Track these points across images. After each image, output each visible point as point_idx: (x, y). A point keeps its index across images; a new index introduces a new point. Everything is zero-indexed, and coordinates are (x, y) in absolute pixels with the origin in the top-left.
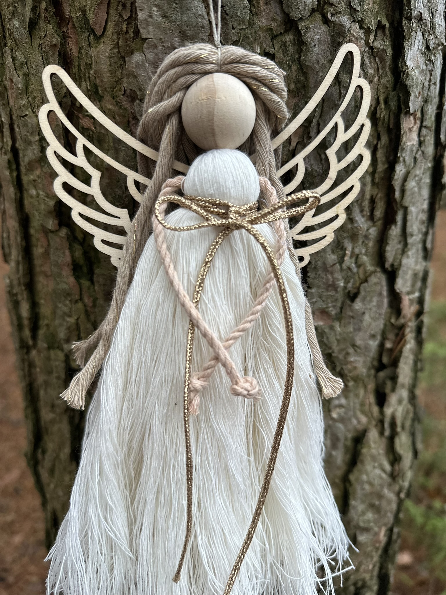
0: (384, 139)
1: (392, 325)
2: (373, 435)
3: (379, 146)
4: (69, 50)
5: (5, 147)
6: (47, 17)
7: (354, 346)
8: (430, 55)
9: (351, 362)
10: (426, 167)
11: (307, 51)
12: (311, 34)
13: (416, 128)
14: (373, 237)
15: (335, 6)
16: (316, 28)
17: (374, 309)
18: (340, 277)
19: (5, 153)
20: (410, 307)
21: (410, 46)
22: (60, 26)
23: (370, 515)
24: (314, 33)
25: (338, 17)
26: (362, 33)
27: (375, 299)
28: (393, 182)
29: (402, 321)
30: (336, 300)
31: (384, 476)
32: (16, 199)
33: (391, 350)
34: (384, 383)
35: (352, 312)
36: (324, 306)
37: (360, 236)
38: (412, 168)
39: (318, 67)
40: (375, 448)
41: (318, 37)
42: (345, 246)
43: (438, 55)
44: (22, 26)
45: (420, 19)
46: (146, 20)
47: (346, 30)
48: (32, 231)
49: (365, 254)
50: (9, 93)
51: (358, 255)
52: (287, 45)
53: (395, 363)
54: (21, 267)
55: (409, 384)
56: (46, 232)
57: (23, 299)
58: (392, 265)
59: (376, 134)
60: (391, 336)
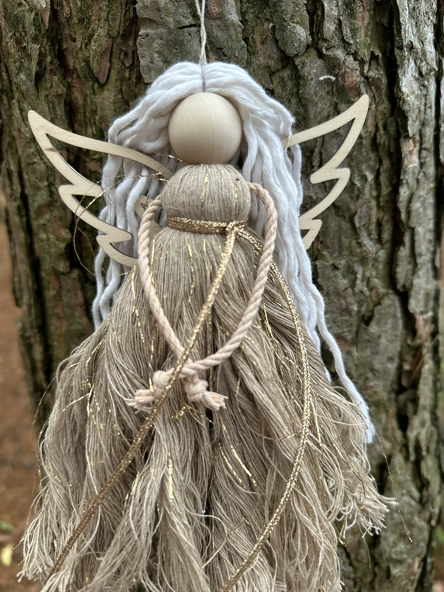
0: (386, 163)
1: (409, 346)
2: (398, 460)
3: (381, 170)
4: (74, 98)
5: (15, 193)
6: (52, 70)
7: (372, 370)
8: (423, 81)
9: (371, 387)
10: (429, 188)
11: (305, 85)
12: (307, 69)
13: (416, 150)
14: (382, 259)
15: (329, 41)
16: (312, 62)
17: (390, 331)
18: (353, 301)
19: (15, 200)
20: (425, 326)
21: (404, 73)
22: (64, 77)
23: (402, 546)
24: (310, 67)
25: (333, 52)
26: (356, 64)
27: (390, 321)
28: (398, 205)
29: (418, 341)
30: (351, 324)
31: (413, 503)
32: (26, 244)
33: (410, 372)
34: (405, 406)
35: (368, 335)
36: (340, 331)
37: (369, 259)
38: (416, 190)
39: (316, 99)
40: (401, 474)
41: (314, 71)
42: (356, 270)
43: (431, 80)
44: (28, 80)
45: (411, 47)
46: (148, 66)
47: (341, 63)
48: (43, 274)
49: (377, 277)
50: (18, 142)
51: (369, 278)
52: (285, 80)
53: (415, 385)
54: (33, 310)
55: (430, 405)
56: (57, 274)
57: (36, 342)
58: (404, 286)
59: (377, 159)
60: (409, 358)
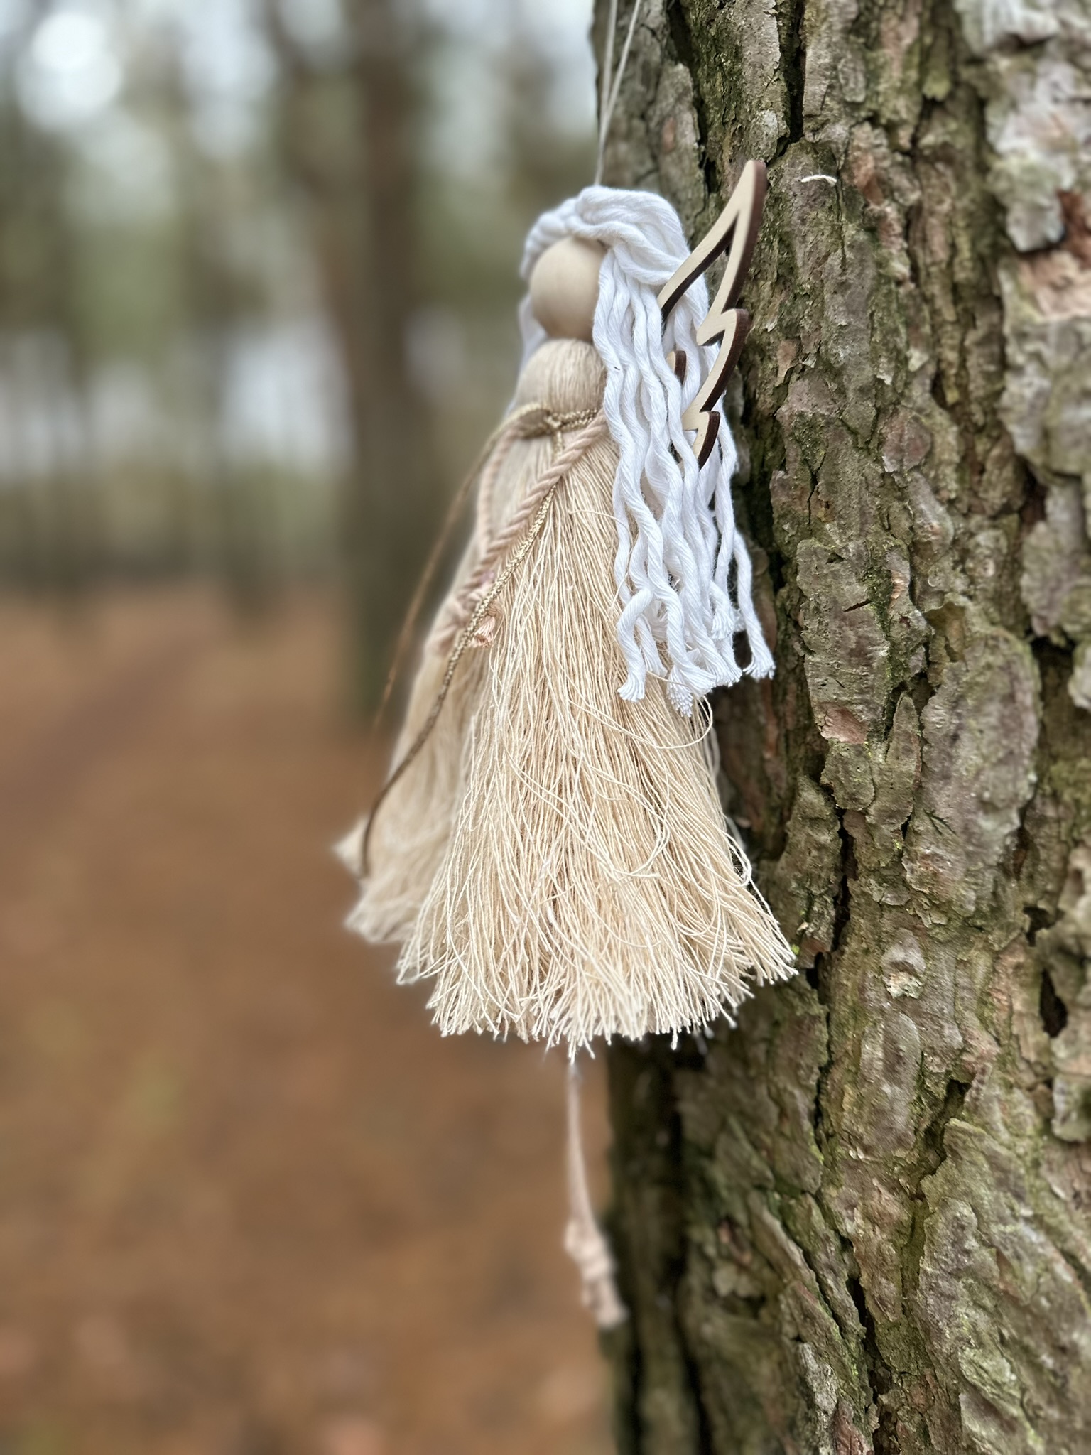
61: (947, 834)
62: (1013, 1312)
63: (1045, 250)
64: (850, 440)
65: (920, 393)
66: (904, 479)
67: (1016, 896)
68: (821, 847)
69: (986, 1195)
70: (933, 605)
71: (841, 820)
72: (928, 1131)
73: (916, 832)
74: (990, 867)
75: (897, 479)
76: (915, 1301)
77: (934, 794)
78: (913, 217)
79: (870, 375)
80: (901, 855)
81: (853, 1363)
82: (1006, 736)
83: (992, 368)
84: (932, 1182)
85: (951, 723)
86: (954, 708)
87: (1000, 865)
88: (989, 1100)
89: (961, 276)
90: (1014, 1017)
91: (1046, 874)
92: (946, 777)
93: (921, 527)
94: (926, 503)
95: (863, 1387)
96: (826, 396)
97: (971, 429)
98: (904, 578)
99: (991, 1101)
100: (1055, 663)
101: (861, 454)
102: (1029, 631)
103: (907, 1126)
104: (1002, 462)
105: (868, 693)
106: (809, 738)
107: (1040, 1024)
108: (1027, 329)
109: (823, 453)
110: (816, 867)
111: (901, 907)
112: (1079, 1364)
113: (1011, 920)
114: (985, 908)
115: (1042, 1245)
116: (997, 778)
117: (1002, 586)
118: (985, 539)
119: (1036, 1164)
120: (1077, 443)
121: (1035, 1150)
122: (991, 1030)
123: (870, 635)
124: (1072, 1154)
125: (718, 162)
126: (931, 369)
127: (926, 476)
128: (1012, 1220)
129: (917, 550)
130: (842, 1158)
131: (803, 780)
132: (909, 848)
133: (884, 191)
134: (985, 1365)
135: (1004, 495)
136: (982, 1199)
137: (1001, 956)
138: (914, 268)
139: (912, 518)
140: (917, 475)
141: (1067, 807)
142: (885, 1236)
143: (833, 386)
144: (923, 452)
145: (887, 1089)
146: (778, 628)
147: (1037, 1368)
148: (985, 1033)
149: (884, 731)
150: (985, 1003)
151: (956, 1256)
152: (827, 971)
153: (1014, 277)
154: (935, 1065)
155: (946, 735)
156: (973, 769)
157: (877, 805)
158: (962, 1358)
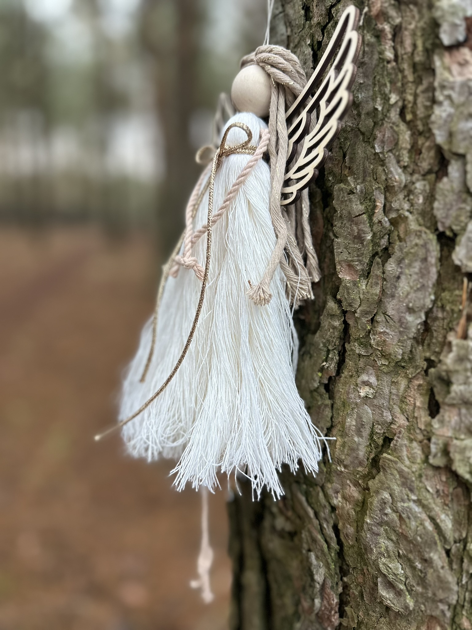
61: (391, 322)
62: (405, 543)
63: (456, 46)
64: (361, 137)
65: (394, 115)
66: (384, 156)
67: (421, 353)
68: (334, 328)
69: (396, 489)
70: (393, 215)
71: (345, 316)
72: (373, 459)
73: (377, 322)
74: (410, 338)
75: (381, 156)
76: (361, 535)
77: (387, 304)
78: (397, 31)
79: (372, 106)
80: (369, 332)
81: (332, 562)
82: (422, 277)
83: (428, 104)
84: (373, 482)
85: (397, 271)
86: (399, 264)
87: (414, 338)
88: (401, 446)
89: (417, 59)
90: (416, 409)
91: (436, 344)
92: (393, 296)
93: (390, 179)
94: (393, 167)
95: (336, 573)
96: (352, 117)
97: (417, 133)
98: (381, 203)
99: (402, 446)
100: (447, 245)
101: (366, 144)
102: (437, 229)
103: (364, 456)
104: (429, 149)
105: (361, 256)
106: (334, 279)
107: (428, 412)
108: (446, 84)
109: (349, 143)
110: (331, 337)
111: (368, 356)
112: (432, 567)
113: (418, 364)
114: (406, 358)
115: (420, 513)
116: (416, 297)
117: (425, 208)
118: (419, 185)
119: (420, 476)
120: (464, 139)
121: (421, 469)
122: (405, 414)
123: (364, 229)
124: (437, 473)
125: (311, 7)
126: (400, 104)
127: (394, 155)
128: (407, 501)
129: (388, 189)
130: (334, 470)
131: (329, 297)
132: (374, 329)
133: (384, 18)
134: (390, 566)
135: (430, 164)
136: (395, 491)
137: (412, 380)
138: (396, 56)
139: (386, 174)
140: (390, 154)
141: (448, 312)
142: (351, 506)
143: (355, 112)
144: (394, 143)
145: (356, 439)
146: (324, 226)
147: (414, 568)
148: (402, 415)
149: (367, 274)
150: (404, 402)
151: (381, 516)
152: (333, 385)
153: (441, 59)
154: (378, 429)
155: (394, 277)
156: (405, 293)
157: (361, 308)
158: (380, 562)
